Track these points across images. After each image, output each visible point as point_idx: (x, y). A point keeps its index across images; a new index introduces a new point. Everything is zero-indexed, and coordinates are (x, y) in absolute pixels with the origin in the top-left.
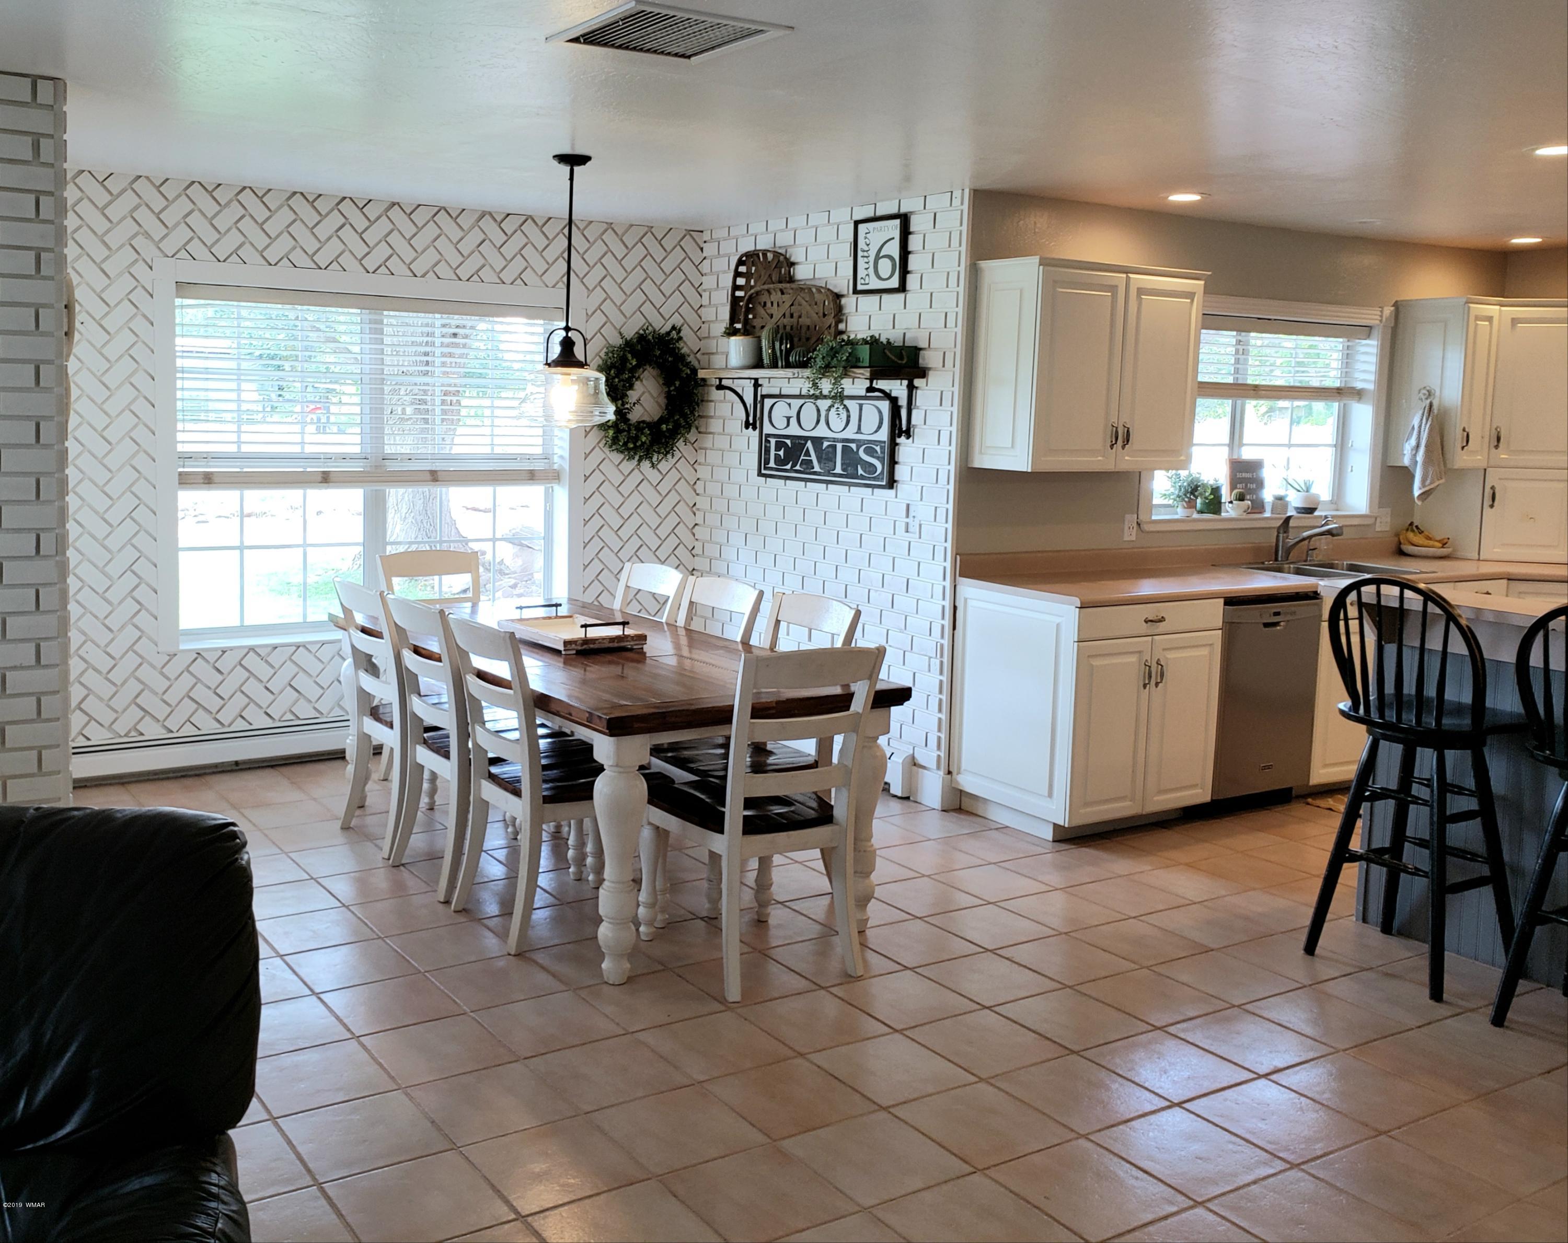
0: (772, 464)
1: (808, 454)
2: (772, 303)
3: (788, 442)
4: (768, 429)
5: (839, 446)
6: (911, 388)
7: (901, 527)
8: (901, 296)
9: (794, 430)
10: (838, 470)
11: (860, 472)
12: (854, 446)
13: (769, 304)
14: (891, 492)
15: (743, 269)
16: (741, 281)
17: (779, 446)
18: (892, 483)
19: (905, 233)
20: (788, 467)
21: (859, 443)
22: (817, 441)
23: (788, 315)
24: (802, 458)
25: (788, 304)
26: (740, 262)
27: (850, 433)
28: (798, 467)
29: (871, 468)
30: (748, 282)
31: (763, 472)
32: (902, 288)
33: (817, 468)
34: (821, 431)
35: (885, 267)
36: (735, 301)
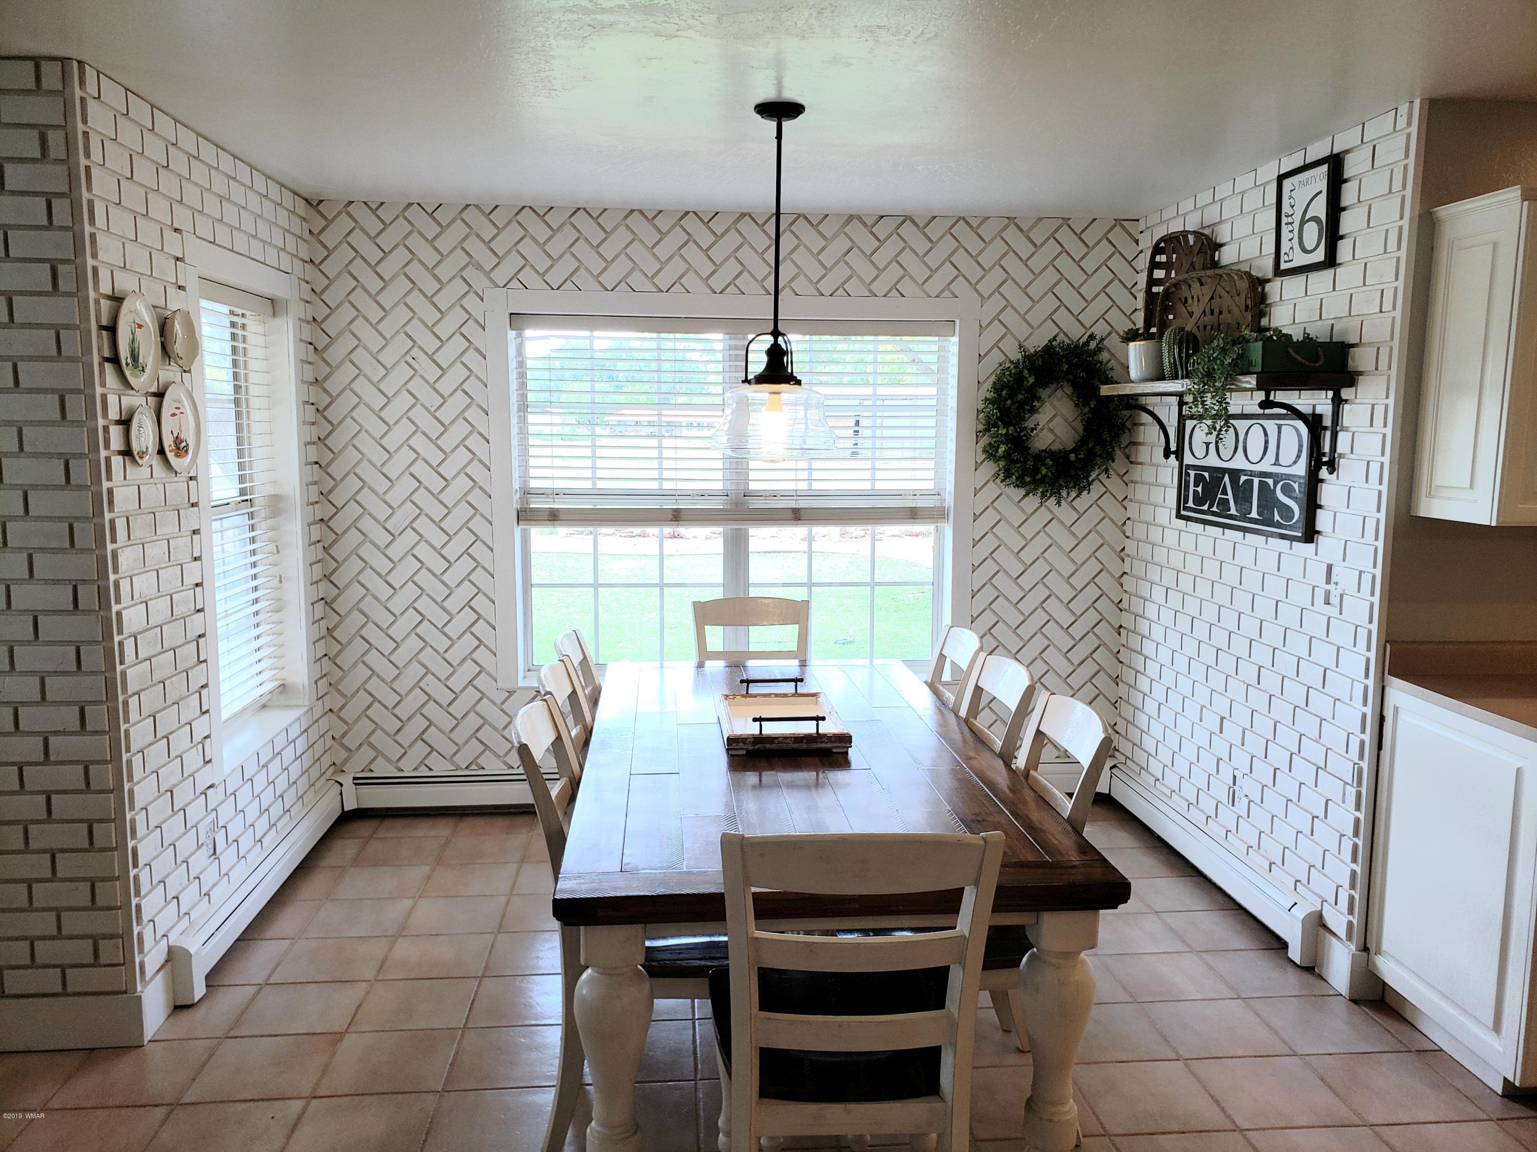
0: (1190, 504)
1: (1225, 492)
2: (1193, 298)
3: (1206, 475)
5: (1256, 481)
7: (1320, 596)
9: (1213, 461)
10: (1254, 514)
11: (1277, 517)
12: (1270, 482)
15: (1162, 258)
16: (1159, 274)
17: (1199, 479)
18: (1310, 534)
19: (1336, 181)
20: (1205, 507)
21: (1277, 478)
22: (1235, 474)
24: (1219, 496)
25: (1207, 299)
26: (1157, 250)
28: (1214, 509)
29: (1286, 512)
30: (1168, 274)
31: (1183, 513)
32: (1331, 261)
33: (1233, 511)
34: (1239, 463)
35: (1312, 233)
36: (1151, 298)
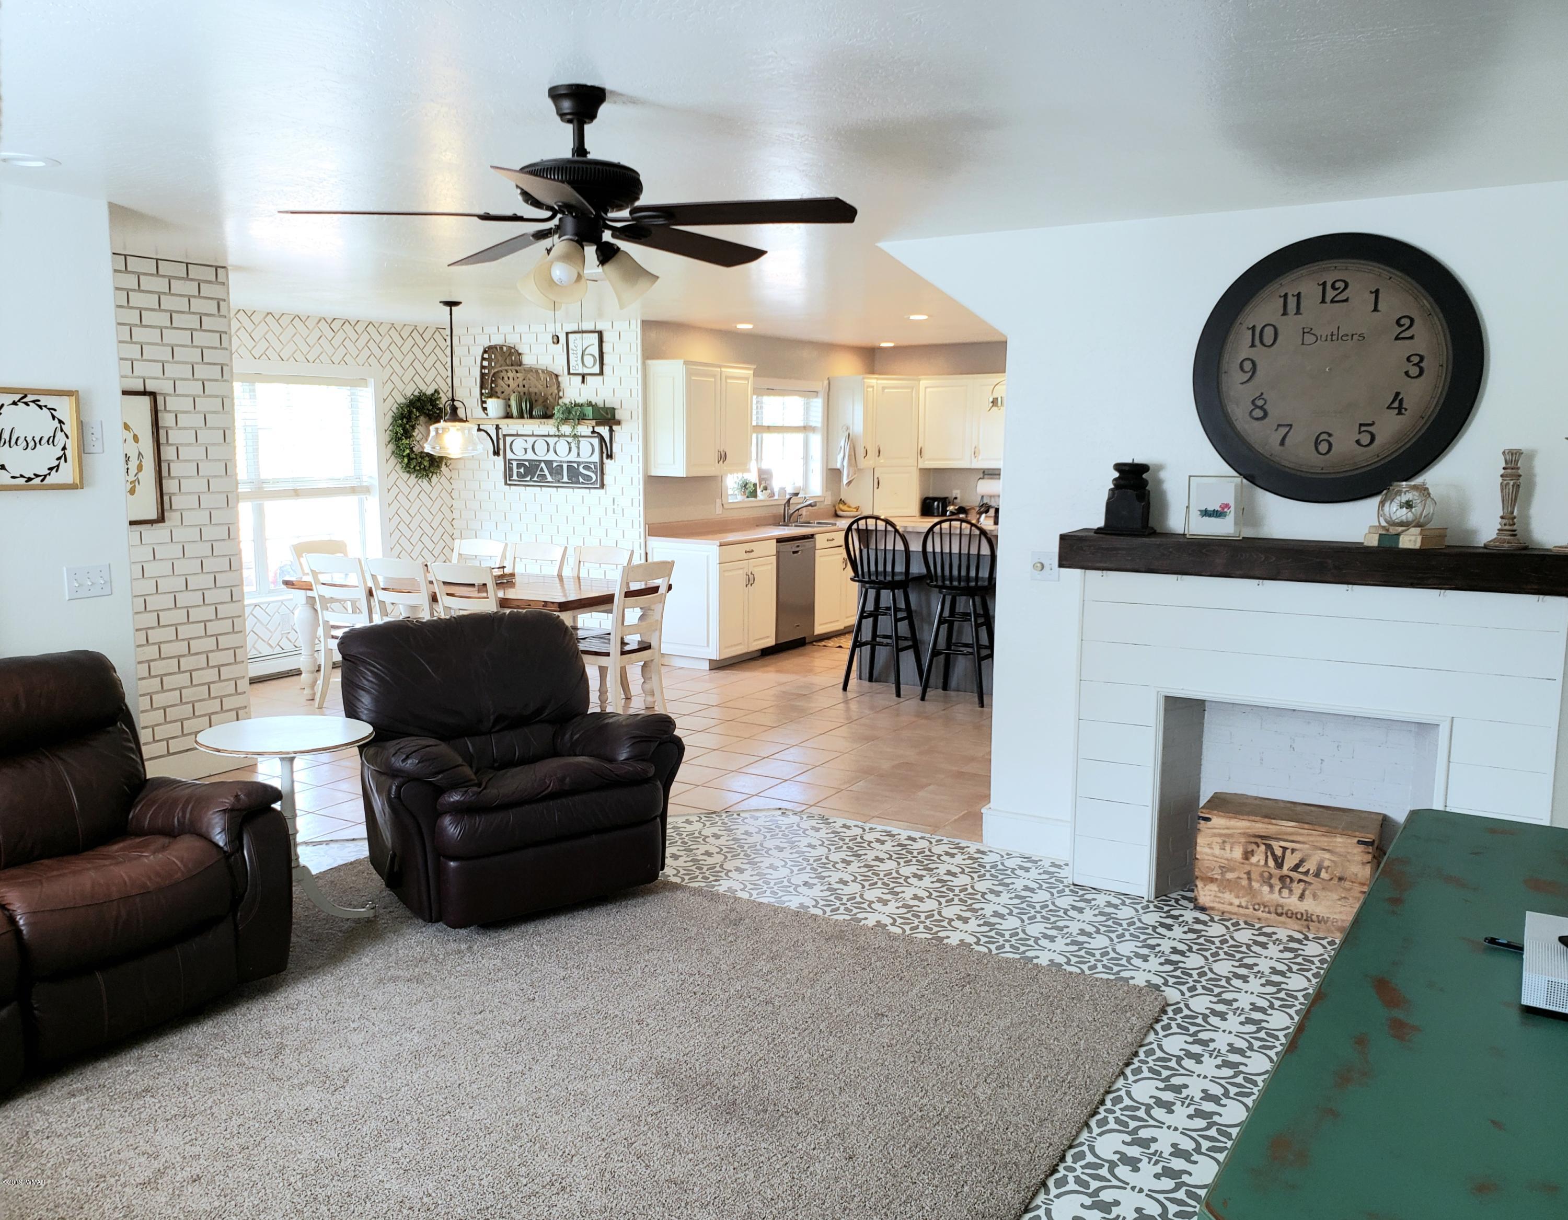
0: (515, 477)
1: (542, 470)
2: (509, 378)
3: (527, 463)
4: (510, 455)
5: (565, 466)
6: (611, 431)
7: (610, 512)
8: (600, 378)
9: (530, 456)
10: (565, 479)
11: (581, 480)
12: (575, 465)
13: (506, 378)
14: (602, 491)
15: (486, 356)
16: (485, 363)
17: (519, 466)
18: (602, 486)
19: (601, 341)
20: (528, 479)
21: (579, 463)
22: (549, 463)
23: (521, 385)
24: (538, 473)
25: (521, 379)
26: (485, 352)
27: (573, 457)
28: (535, 479)
29: (590, 478)
30: (490, 364)
31: (508, 482)
32: (601, 373)
33: (549, 479)
34: (551, 456)
35: (589, 360)
36: (483, 375)
